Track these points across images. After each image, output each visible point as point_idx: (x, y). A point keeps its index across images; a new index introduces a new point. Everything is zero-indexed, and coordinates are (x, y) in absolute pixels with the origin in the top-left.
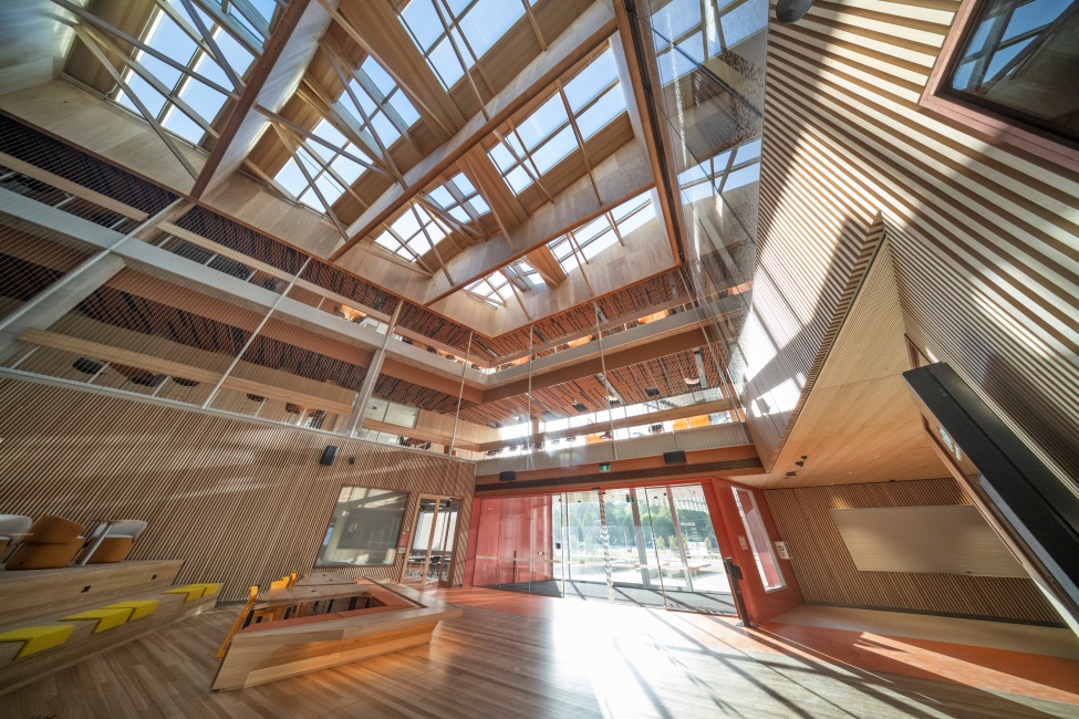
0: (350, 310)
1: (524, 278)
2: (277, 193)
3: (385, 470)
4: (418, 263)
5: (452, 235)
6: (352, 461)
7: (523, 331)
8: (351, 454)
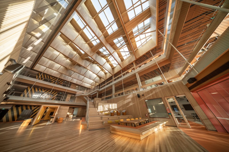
0: (130, 71)
1: (145, 27)
2: (115, 67)
3: (151, 94)
4: (130, 54)
5: (127, 45)
6: (143, 95)
7: (158, 34)
8: (143, 94)
